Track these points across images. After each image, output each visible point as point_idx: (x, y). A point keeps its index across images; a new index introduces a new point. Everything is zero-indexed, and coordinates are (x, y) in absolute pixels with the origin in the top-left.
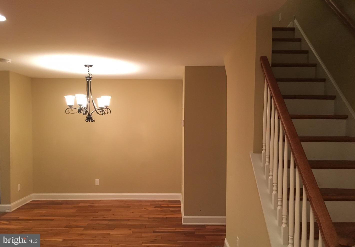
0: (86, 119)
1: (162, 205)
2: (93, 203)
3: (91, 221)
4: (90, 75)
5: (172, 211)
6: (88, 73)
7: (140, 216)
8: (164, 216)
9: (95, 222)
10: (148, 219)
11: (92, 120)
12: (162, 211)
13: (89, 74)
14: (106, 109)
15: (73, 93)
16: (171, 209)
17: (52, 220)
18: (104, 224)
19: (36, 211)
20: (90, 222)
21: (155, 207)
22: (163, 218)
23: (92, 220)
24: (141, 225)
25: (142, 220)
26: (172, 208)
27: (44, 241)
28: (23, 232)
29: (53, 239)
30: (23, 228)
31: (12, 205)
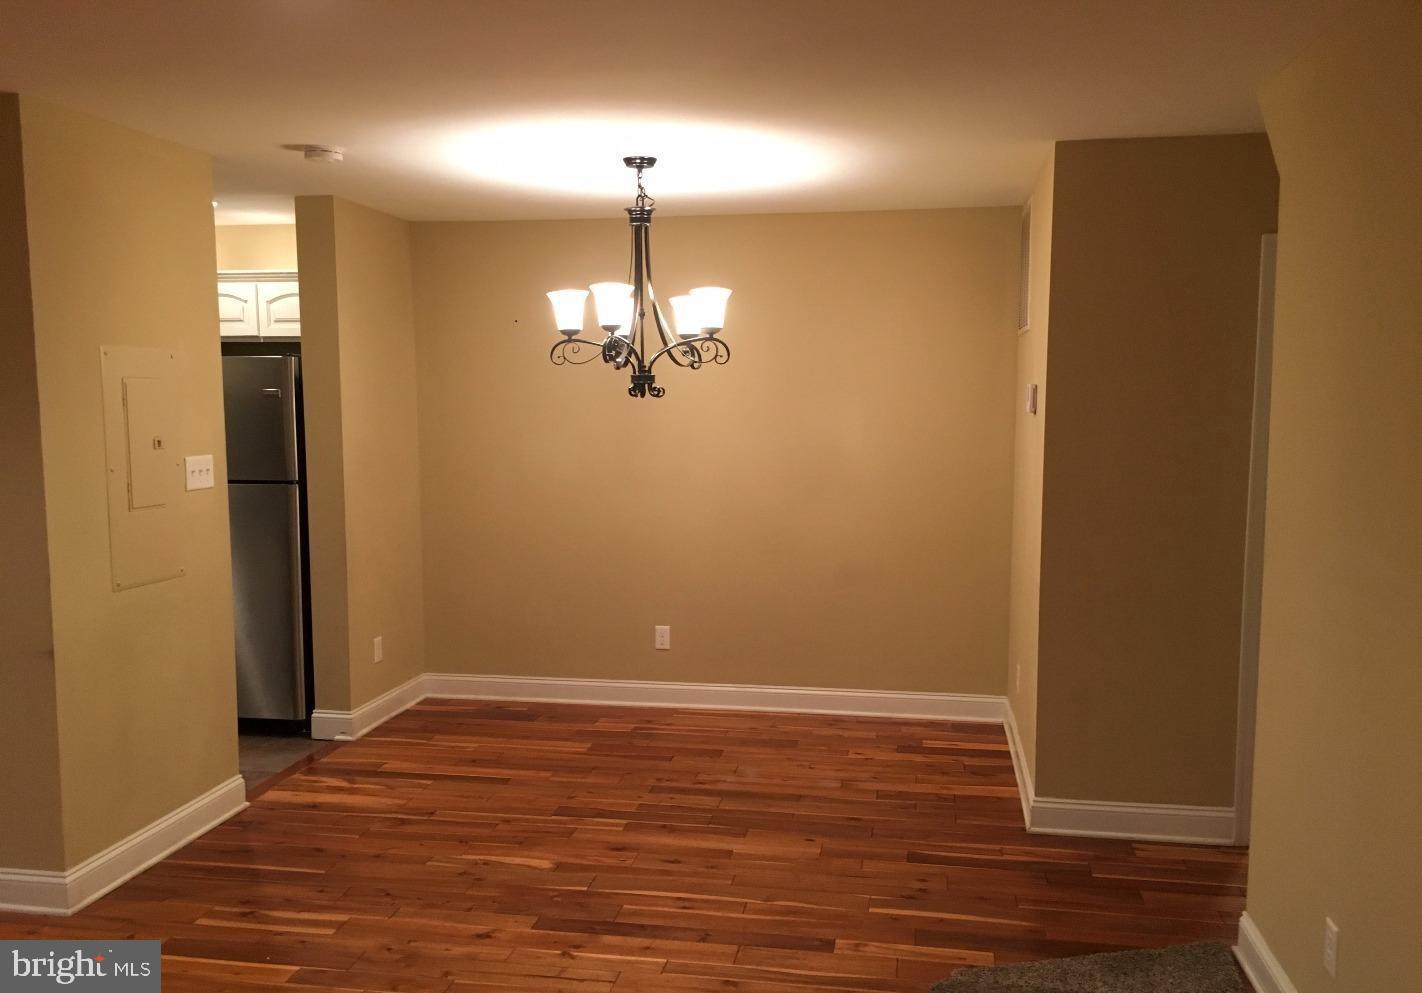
0: (632, 386)
1: (928, 743)
2: (649, 722)
3: (650, 792)
4: (646, 200)
5: (975, 772)
6: (635, 192)
7: (842, 787)
8: (945, 792)
9: (664, 800)
10: (877, 798)
11: (652, 389)
12: (930, 768)
13: (642, 197)
14: (709, 344)
15: (582, 281)
16: (968, 761)
17: (505, 781)
18: (704, 811)
19: (444, 742)
20: (649, 799)
21: (901, 749)
22: (939, 797)
23: (653, 790)
24: (853, 823)
25: (852, 802)
26: (972, 756)
27: (485, 864)
28: (403, 822)
29: (517, 860)
30: (401, 806)
31: (356, 715)
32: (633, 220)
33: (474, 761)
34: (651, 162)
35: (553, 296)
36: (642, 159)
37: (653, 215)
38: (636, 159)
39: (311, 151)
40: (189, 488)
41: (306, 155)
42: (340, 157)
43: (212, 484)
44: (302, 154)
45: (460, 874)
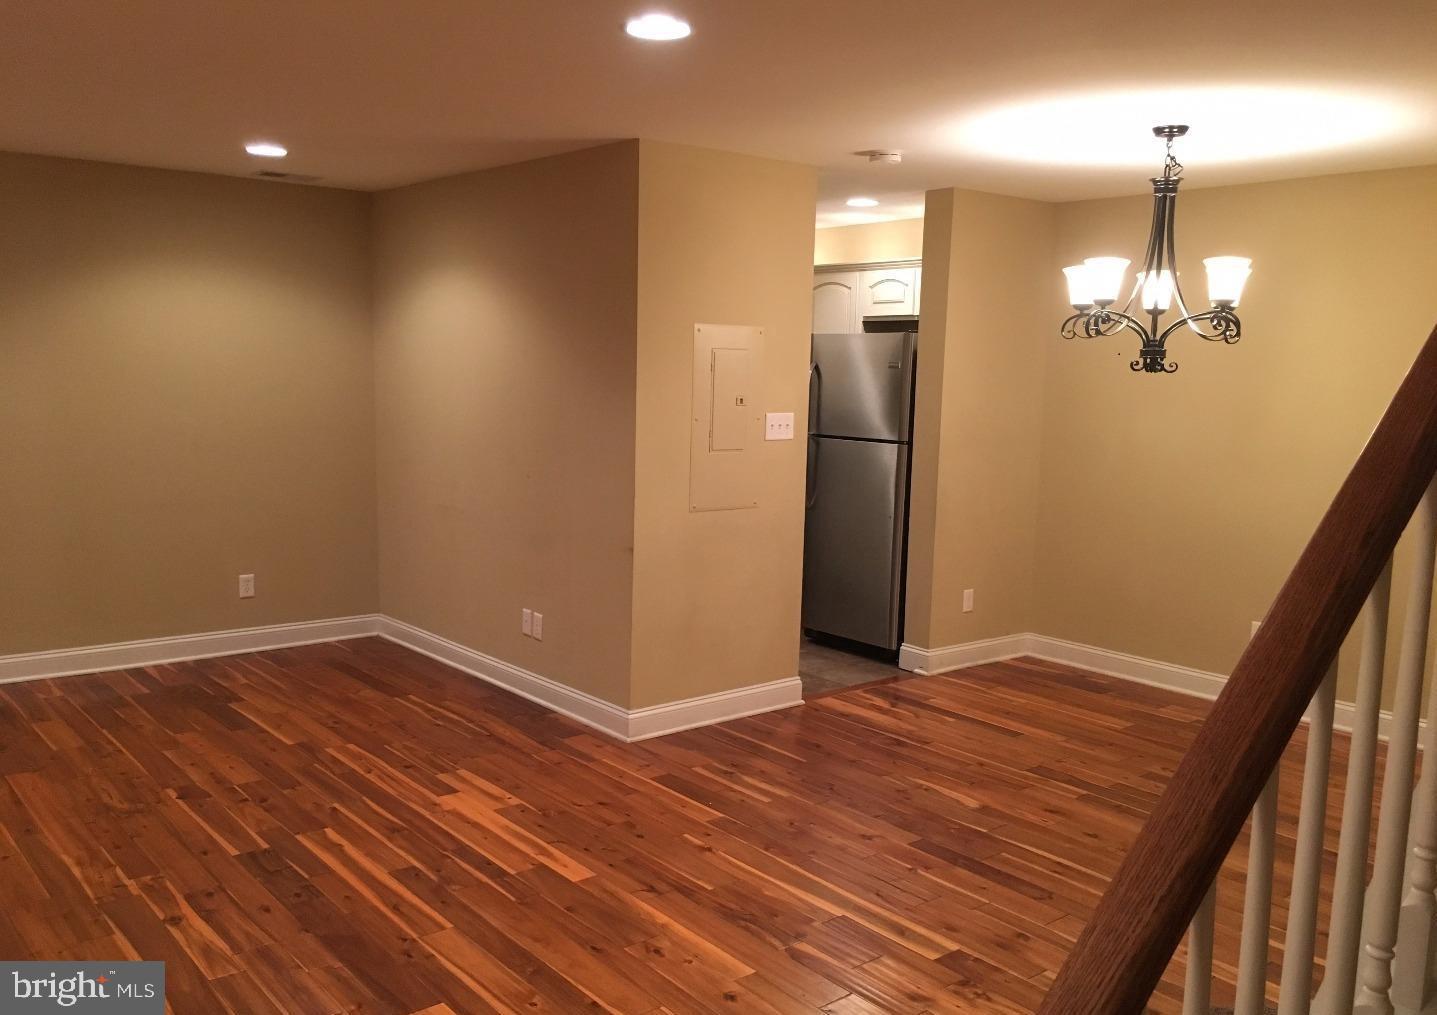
4: (1175, 169)
6: (1164, 161)
13: (1171, 166)
27: (926, 790)
28: (900, 743)
29: (954, 795)
30: (910, 732)
31: (933, 654)
32: (1157, 190)
33: (1008, 713)
34: (1183, 130)
35: (1067, 271)
36: (1171, 128)
37: (1180, 186)
38: (1164, 128)
39: (873, 155)
40: (768, 438)
41: (871, 160)
42: (898, 159)
43: (791, 436)
44: (868, 157)
45: (899, 791)
